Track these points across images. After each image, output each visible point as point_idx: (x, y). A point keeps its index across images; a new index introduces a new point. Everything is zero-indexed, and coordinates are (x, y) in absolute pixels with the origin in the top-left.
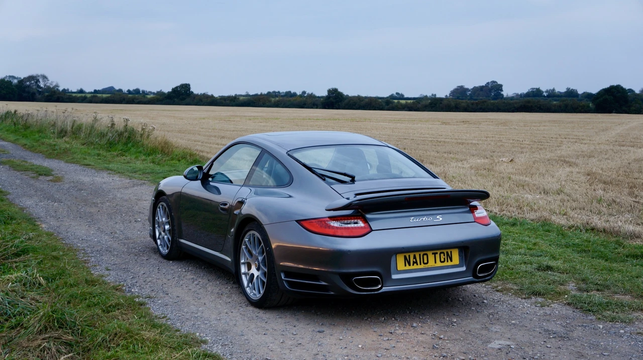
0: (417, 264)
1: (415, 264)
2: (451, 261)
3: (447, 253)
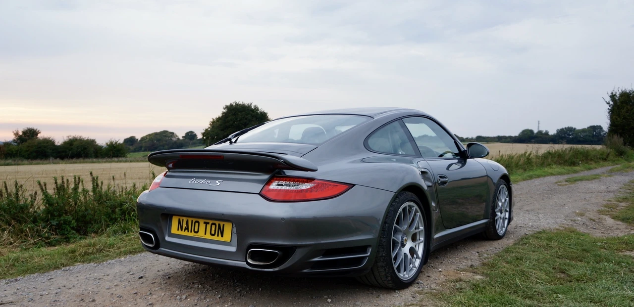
0: (188, 231)
1: (186, 231)
2: (222, 236)
3: (219, 225)
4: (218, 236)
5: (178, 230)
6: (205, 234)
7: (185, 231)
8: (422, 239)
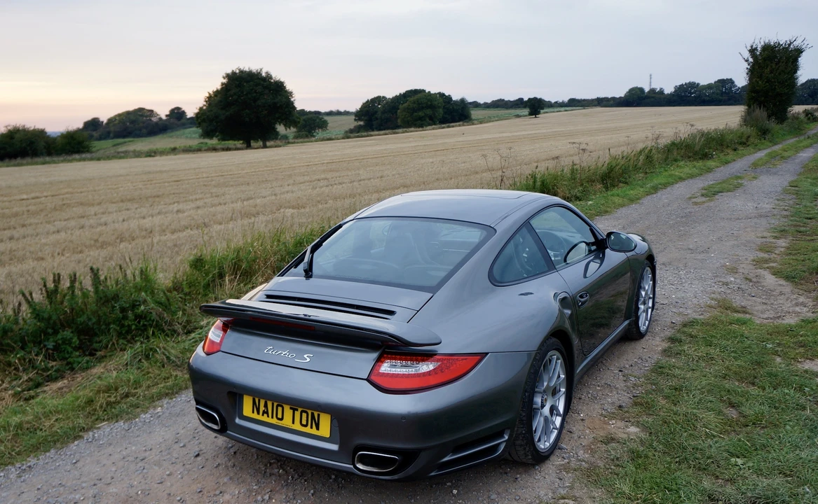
0: (268, 416)
1: (265, 415)
2: (318, 429)
4: (312, 428)
5: (253, 412)
6: (293, 423)
7: (263, 415)
8: (563, 390)
